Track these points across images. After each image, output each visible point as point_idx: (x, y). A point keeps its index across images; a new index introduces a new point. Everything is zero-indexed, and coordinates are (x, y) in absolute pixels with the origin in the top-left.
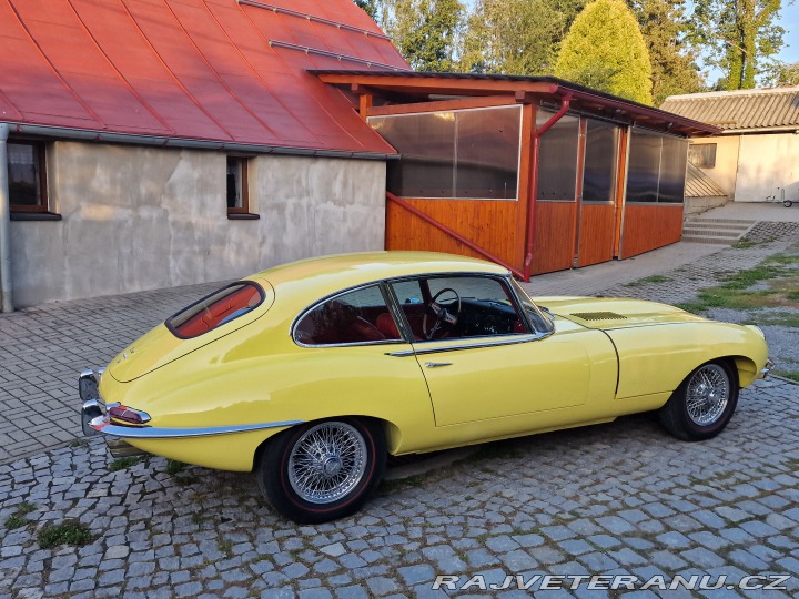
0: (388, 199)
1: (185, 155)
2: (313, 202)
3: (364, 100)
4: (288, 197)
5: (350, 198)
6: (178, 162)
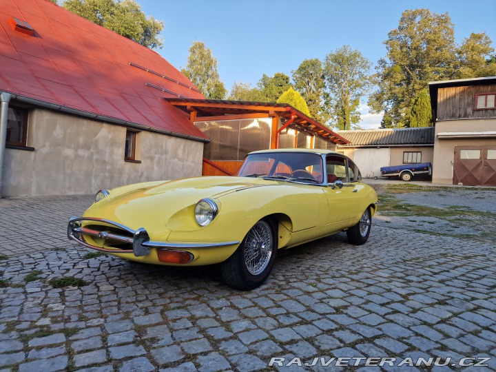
0: (204, 161)
1: (105, 125)
2: (168, 158)
3: (193, 114)
4: (156, 153)
5: (186, 157)
6: (101, 128)
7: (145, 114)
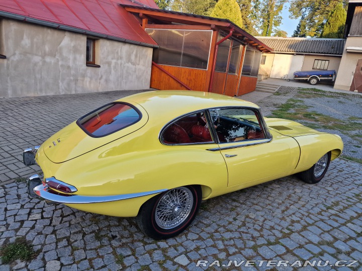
0: (152, 64)
1: (67, 34)
2: (123, 62)
3: (144, 21)
4: (112, 59)
5: (138, 62)
6: (64, 37)
7: (102, 22)
